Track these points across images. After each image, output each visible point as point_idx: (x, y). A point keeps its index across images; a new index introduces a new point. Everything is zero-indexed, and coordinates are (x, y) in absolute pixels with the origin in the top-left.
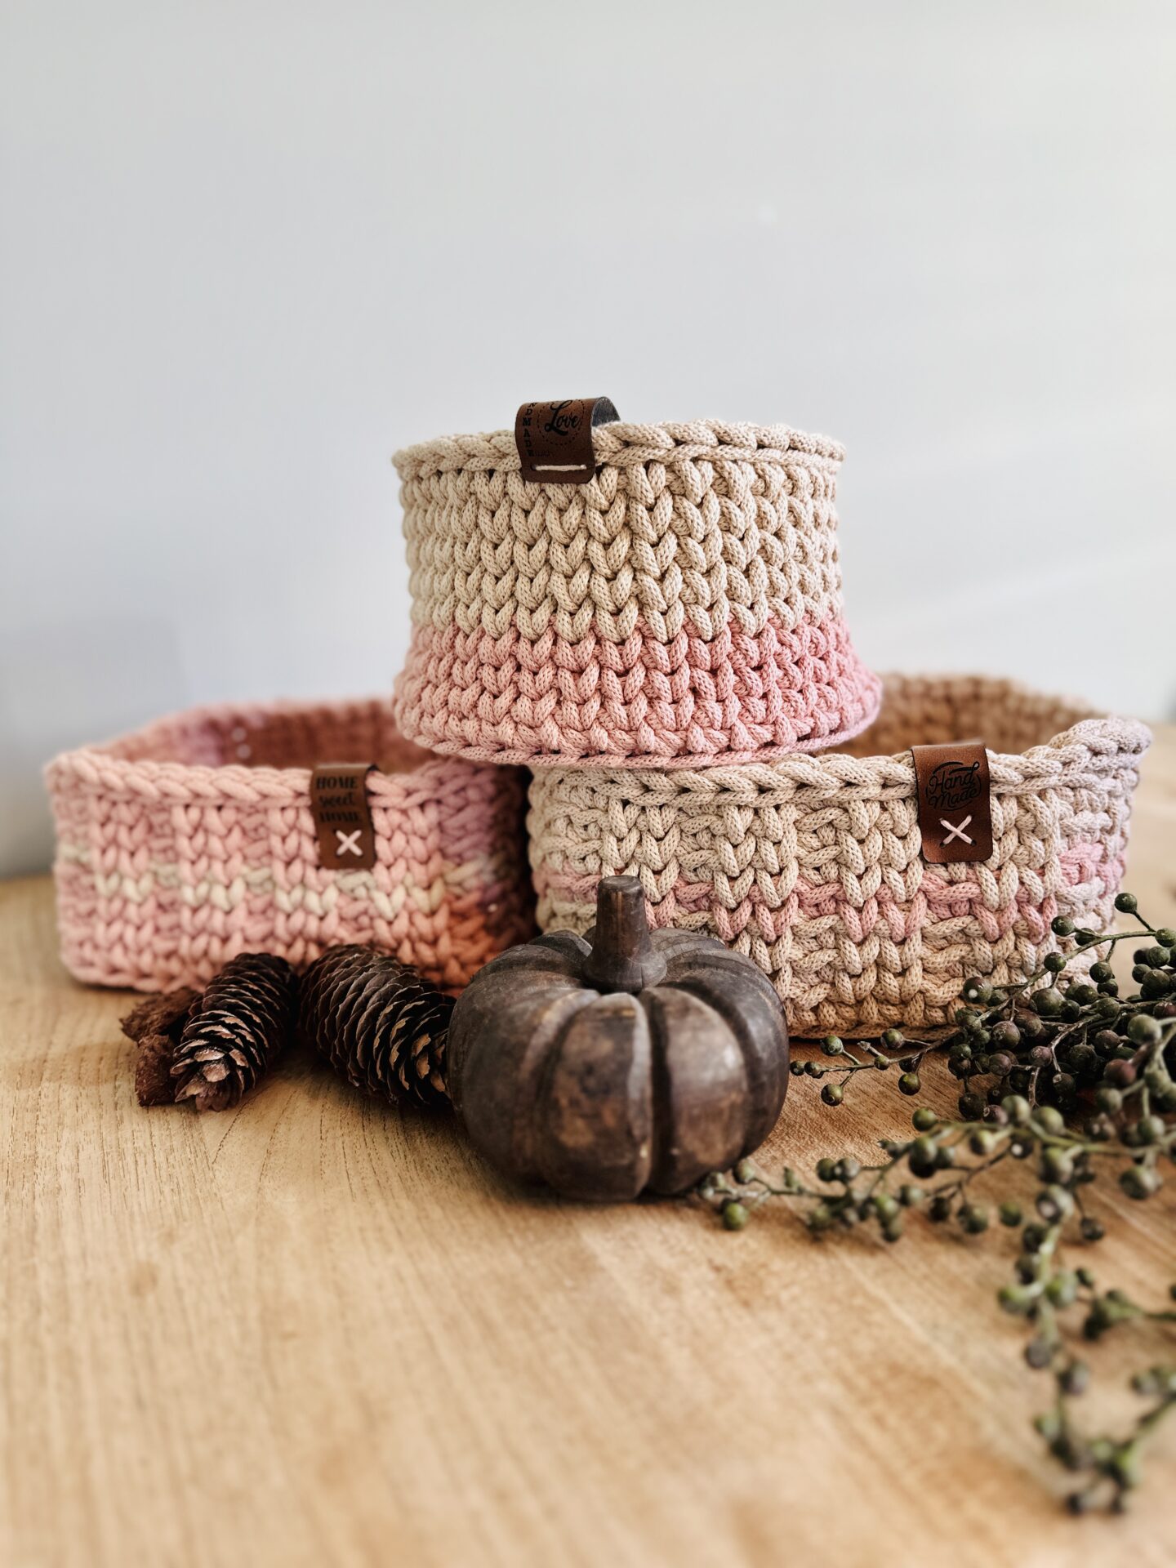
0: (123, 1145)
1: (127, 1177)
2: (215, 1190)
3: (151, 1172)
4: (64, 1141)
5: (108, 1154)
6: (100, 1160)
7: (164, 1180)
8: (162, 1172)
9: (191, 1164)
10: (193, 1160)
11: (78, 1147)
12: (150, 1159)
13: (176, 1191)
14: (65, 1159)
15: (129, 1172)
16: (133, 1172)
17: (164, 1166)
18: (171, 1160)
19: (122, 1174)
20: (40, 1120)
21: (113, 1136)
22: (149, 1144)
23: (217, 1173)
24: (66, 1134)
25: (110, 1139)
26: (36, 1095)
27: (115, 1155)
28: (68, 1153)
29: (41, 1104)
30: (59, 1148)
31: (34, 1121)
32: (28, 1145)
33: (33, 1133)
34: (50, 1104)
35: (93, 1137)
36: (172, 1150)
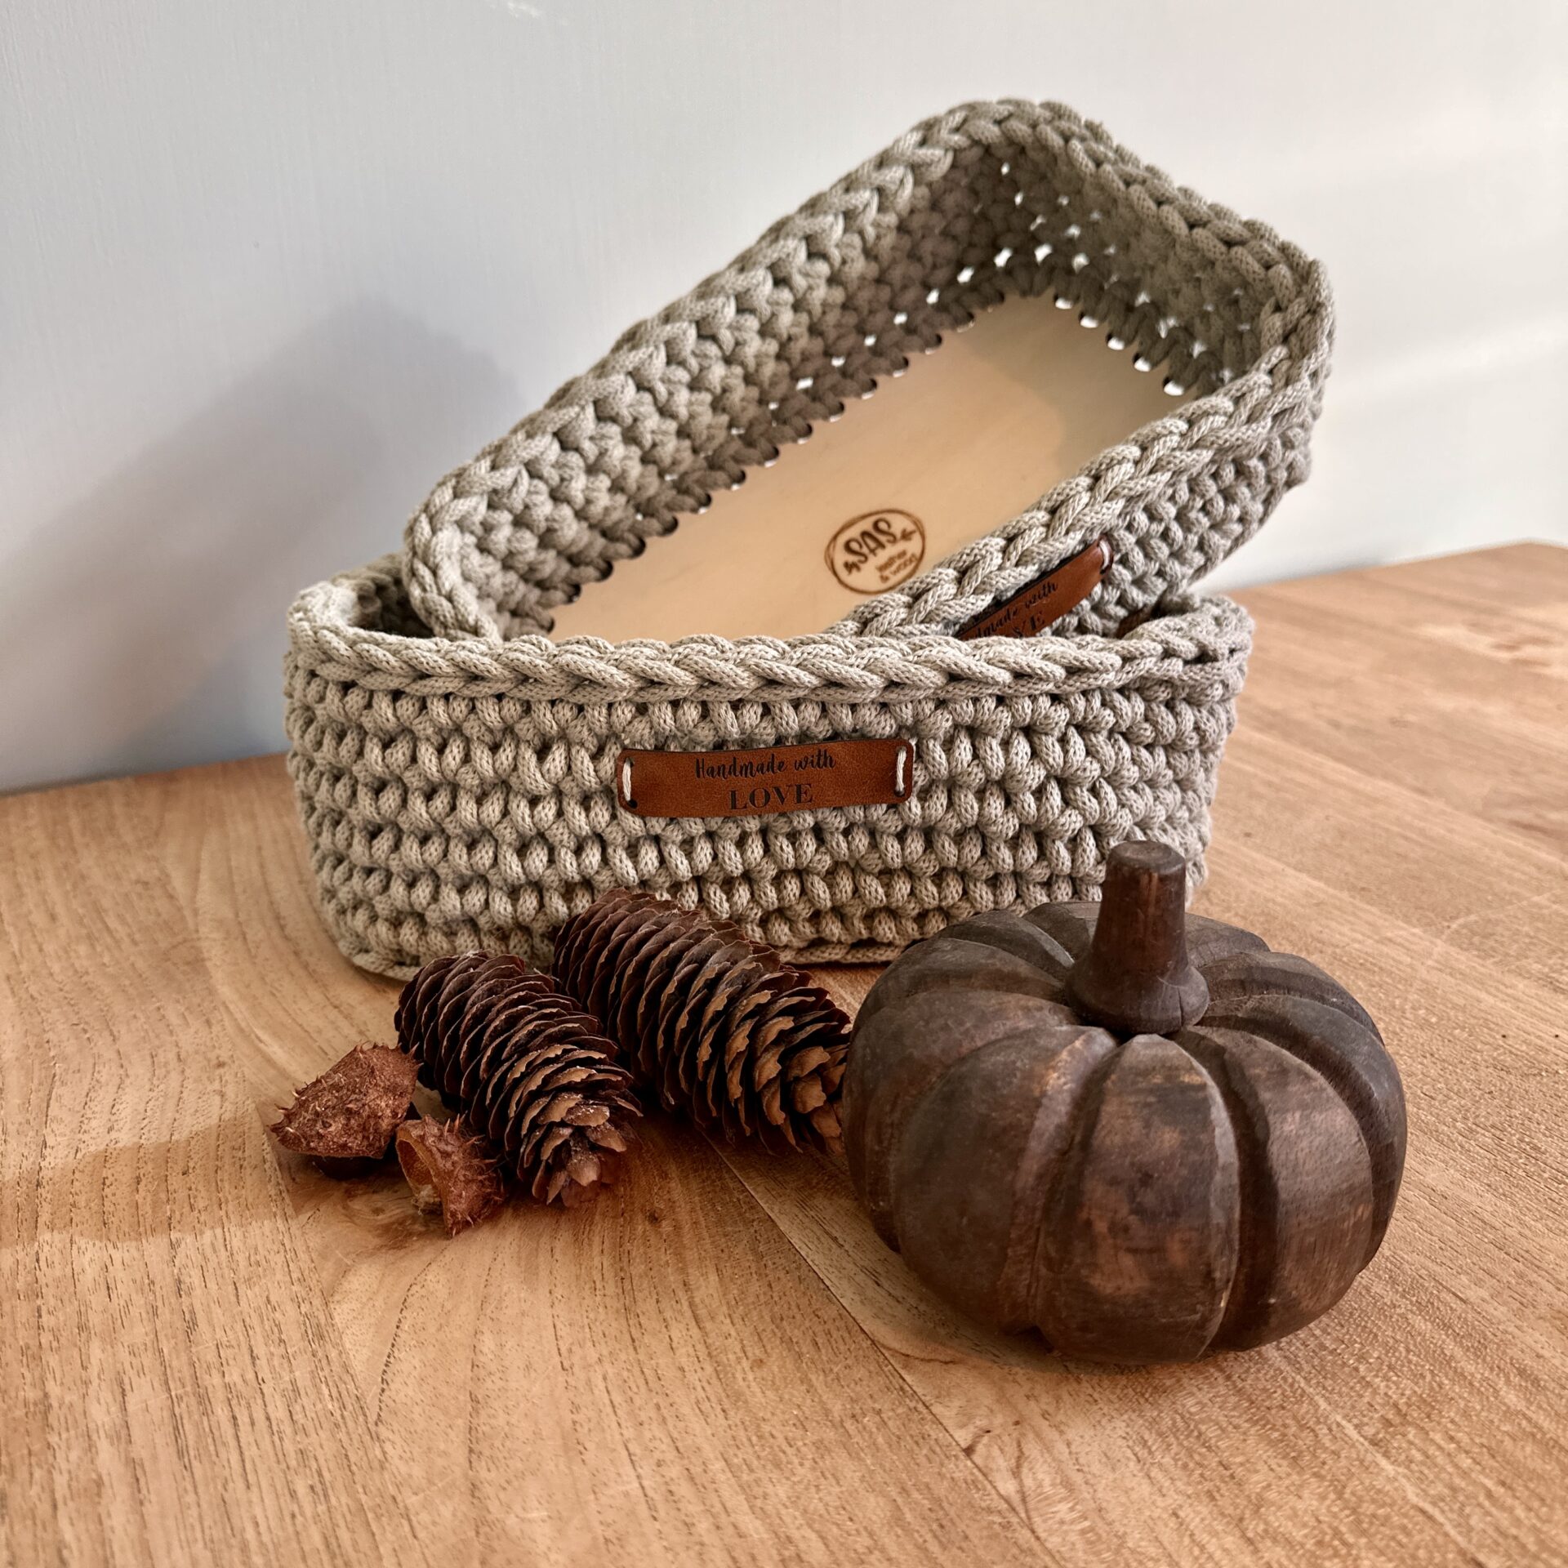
0: (206, 1380)
1: (223, 1455)
2: (392, 1490)
3: (266, 1444)
4: (94, 1371)
5: (180, 1398)
6: (166, 1414)
7: (293, 1463)
8: (287, 1444)
9: (337, 1425)
10: (337, 1414)
11: (121, 1383)
12: (259, 1416)
13: (320, 1491)
14: (102, 1413)
15: (224, 1444)
16: (232, 1443)
17: (288, 1429)
18: (298, 1417)
19: (212, 1448)
20: (45, 1317)
21: (184, 1358)
22: (250, 1376)
23: (388, 1447)
24: (96, 1352)
25: (179, 1363)
26: (29, 1261)
27: (193, 1401)
28: (106, 1396)
29: (43, 1281)
30: (87, 1383)
31: (33, 1320)
32: (29, 1379)
33: (35, 1349)
34: (58, 1281)
35: (148, 1359)
36: (296, 1390)
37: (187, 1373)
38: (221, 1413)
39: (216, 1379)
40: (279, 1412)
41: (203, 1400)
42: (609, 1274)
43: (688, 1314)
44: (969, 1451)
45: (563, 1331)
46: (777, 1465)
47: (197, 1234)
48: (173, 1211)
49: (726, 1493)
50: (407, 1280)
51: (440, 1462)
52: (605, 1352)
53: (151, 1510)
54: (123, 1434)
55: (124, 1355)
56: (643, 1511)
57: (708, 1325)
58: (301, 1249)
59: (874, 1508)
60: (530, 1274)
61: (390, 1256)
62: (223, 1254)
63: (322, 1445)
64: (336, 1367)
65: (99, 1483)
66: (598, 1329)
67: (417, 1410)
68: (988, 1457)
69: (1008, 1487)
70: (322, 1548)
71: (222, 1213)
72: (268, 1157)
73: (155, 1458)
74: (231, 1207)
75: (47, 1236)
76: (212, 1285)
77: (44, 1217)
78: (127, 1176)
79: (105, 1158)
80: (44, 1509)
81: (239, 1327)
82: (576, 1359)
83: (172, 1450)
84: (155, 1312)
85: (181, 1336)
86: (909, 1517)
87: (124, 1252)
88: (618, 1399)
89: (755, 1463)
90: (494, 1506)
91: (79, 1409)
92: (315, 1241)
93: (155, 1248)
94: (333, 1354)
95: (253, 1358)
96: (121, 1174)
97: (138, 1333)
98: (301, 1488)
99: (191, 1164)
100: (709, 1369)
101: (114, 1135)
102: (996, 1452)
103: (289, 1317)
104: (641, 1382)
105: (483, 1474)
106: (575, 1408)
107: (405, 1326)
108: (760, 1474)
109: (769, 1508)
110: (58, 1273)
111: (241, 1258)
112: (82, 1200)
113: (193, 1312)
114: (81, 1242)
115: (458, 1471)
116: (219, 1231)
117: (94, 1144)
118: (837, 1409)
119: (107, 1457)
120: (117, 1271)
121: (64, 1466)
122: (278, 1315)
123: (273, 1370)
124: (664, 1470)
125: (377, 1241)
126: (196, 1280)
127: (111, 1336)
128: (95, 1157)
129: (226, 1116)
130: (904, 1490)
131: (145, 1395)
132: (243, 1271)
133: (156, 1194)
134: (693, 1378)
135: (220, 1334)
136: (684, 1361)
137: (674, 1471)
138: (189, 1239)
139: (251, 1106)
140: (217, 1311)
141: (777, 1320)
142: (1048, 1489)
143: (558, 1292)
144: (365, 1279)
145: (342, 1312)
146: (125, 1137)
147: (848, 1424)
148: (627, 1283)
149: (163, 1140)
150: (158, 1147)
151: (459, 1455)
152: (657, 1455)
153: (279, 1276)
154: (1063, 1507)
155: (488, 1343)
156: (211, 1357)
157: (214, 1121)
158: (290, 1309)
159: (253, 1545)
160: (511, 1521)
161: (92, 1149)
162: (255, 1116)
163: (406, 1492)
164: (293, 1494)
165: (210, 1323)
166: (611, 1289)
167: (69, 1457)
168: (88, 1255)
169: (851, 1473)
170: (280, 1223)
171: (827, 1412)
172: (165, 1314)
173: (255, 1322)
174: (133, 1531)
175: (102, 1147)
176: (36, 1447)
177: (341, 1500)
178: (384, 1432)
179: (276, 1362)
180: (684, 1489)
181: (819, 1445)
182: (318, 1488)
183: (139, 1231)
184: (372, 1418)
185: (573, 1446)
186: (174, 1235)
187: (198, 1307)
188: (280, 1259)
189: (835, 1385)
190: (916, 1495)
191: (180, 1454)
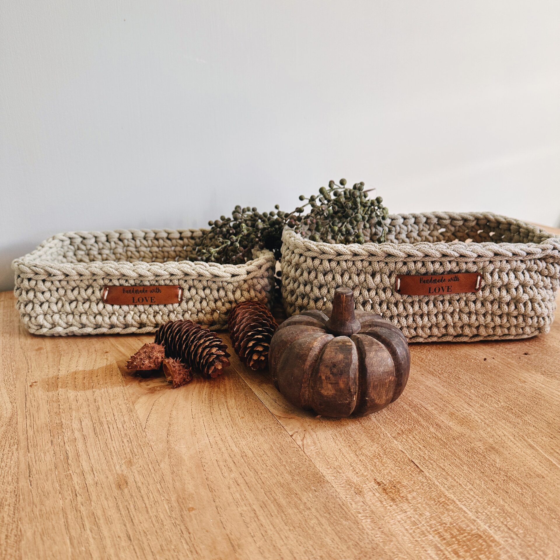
0: (101, 419)
1: (106, 434)
2: (148, 442)
3: (117, 432)
4: (73, 417)
5: (95, 423)
6: (92, 426)
7: (123, 436)
8: (122, 432)
9: (135, 429)
10: (135, 427)
11: (80, 420)
12: (115, 427)
13: (130, 441)
14: (76, 425)
16: (108, 432)
17: (122, 429)
18: (125, 427)
19: (103, 433)
20: (61, 406)
21: (96, 415)
22: (113, 419)
23: (147, 433)
24: (74, 413)
25: (95, 416)
26: (56, 395)
27: (99, 424)
28: (77, 422)
29: (60, 399)
30: (72, 420)
31: (58, 407)
32: (57, 418)
33: (58, 412)
34: (64, 399)
35: (87, 415)
36: (125, 422)
37: (97, 418)
38: (106, 426)
39: (104, 419)
40: (120, 426)
41: (101, 424)
42: (207, 399)
43: (226, 407)
44: (291, 436)
45: (193, 410)
46: (244, 438)
47: (100, 389)
48: (93, 385)
49: (230, 444)
50: (154, 400)
51: (160, 436)
52: (204, 415)
53: (88, 444)
54: (81, 430)
55: (81, 414)
56: (209, 446)
57: (231, 410)
58: (127, 392)
59: (266, 447)
60: (186, 399)
61: (151, 395)
62: (107, 394)
63: (131, 433)
64: (135, 417)
65: (75, 439)
66: (202, 410)
67: (155, 426)
68: (296, 437)
69: (300, 443)
70: (130, 452)
71: (107, 385)
73: (89, 435)
74: (109, 384)
75: (61, 389)
76: (104, 400)
77: (60, 385)
78: (81, 377)
79: (76, 373)
80: (62, 444)
81: (111, 409)
82: (196, 416)
83: (93, 433)
84: (89, 406)
85: (95, 411)
86: (274, 448)
87: (81, 393)
88: (206, 424)
89: (238, 437)
90: (172, 445)
91: (70, 425)
92: (131, 391)
93: (89, 393)
94: (134, 415)
95: (114, 415)
97: (85, 410)
98: (125, 441)
99: (99, 374)
100: (230, 419)
101: (78, 368)
102: (298, 436)
103: (124, 407)
104: (212, 421)
105: (171, 438)
106: (195, 426)
107: (153, 409)
108: (239, 439)
109: (240, 446)
110: (64, 397)
111: (111, 395)
112: (69, 382)
113: (99, 406)
114: (70, 391)
115: (164, 438)
116: (106, 389)
117: (73, 369)
118: (260, 427)
119: (77, 434)
120: (79, 397)
121: (67, 436)
122: (121, 407)
123: (119, 418)
124: (216, 438)
125: (147, 392)
126: (100, 399)
127: (78, 410)
128: (73, 373)
129: (108, 364)
130: (274, 443)
131: (87, 422)
132: (112, 397)
133: (89, 381)
134: (225, 420)
135: (105, 410)
136: (223, 417)
137: (218, 439)
138: (98, 390)
139: (115, 362)
140: (105, 406)
141: (249, 409)
142: (309, 443)
143: (193, 403)
144: (143, 399)
145: (137, 407)
146: (81, 368)
147: (263, 430)
148: (211, 401)
149: (91, 369)
150: (90, 371)
151: (166, 435)
152: (214, 435)
153: (121, 399)
154: (313, 447)
155: (174, 413)
156: (103, 415)
157: (105, 365)
158: (124, 406)
159: (113, 451)
160: (176, 448)
161: (72, 371)
162: (116, 364)
163: (151, 442)
164: (123, 442)
165: (103, 408)
166: (207, 402)
167: (68, 434)
168: (71, 394)
169: (261, 439)
170: (122, 387)
171: (258, 428)
172: (91, 406)
173: (115, 408)
174: (84, 448)
175: (75, 370)
176: (59, 432)
177: (135, 443)
178: (146, 430)
179: (120, 416)
180: (220, 442)
181: (255, 434)
182: (129, 441)
183: (84, 388)
184: (144, 427)
185: (194, 433)
186: (94, 390)
187: (100, 405)
188: (121, 395)
189: (261, 423)
190: (277, 444)
191: (95, 434)
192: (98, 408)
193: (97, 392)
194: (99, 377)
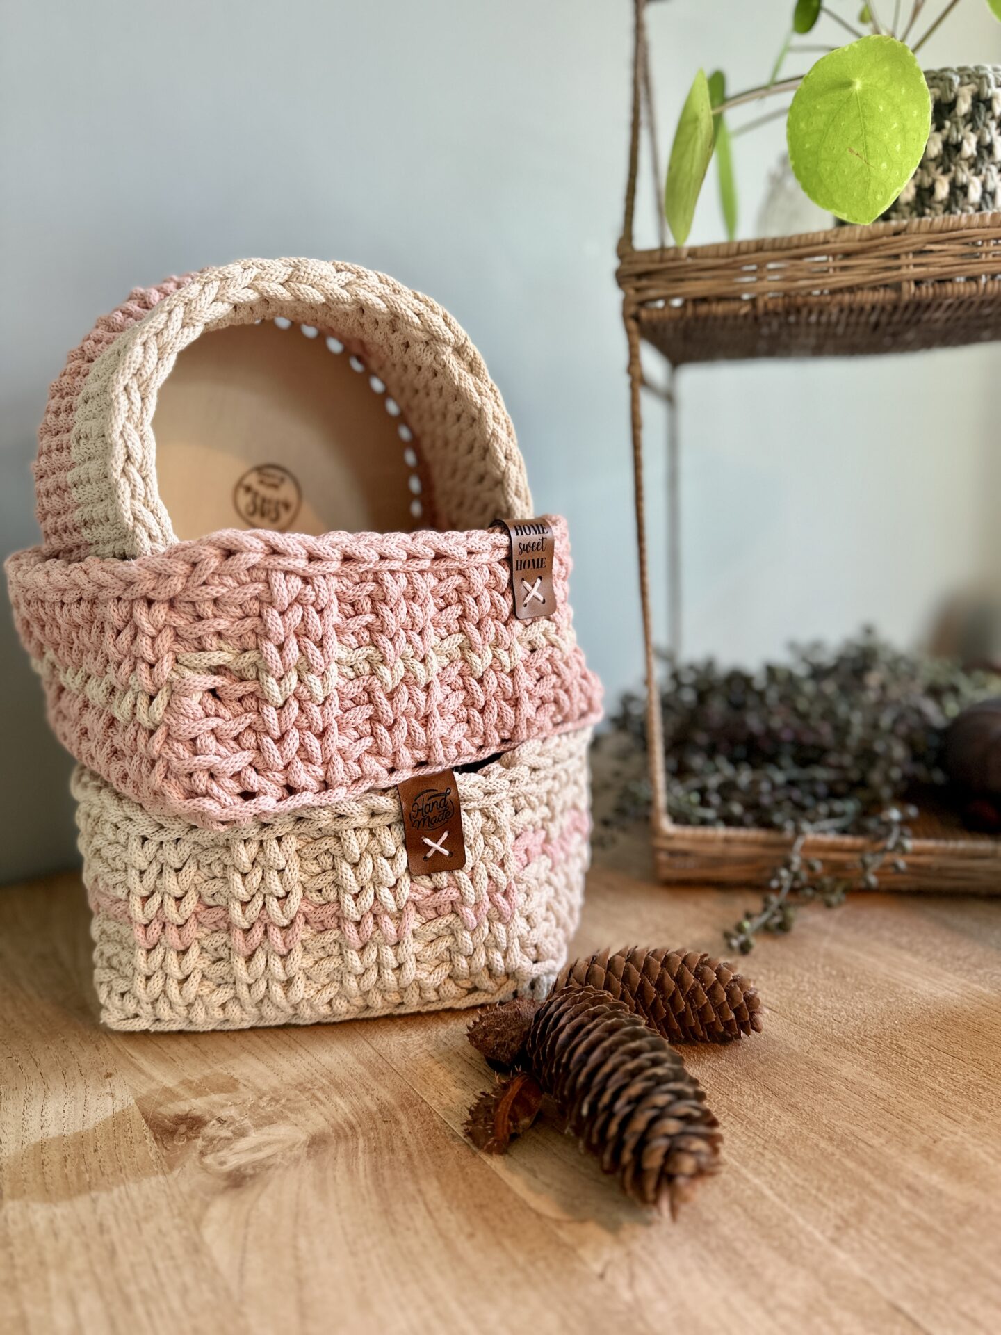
20: (17, 1258)
21: (111, 1277)
22: (156, 1283)
24: (53, 1278)
25: (108, 1280)
27: (121, 1305)
29: (12, 1234)
35: (88, 1279)
37: (114, 1286)
38: (140, 1309)
39: (133, 1287)
40: (176, 1304)
42: (371, 1190)
45: (348, 1228)
47: (108, 1191)
48: (90, 1177)
50: (247, 1207)
52: (376, 1239)
55: (72, 1278)
58: (177, 1194)
60: (323, 1194)
61: (234, 1193)
62: (127, 1204)
64: (210, 1271)
66: (369, 1226)
67: (264, 1292)
71: (123, 1175)
72: (147, 1135)
74: (128, 1171)
75: (11, 1203)
76: (122, 1224)
77: (6, 1190)
78: (57, 1157)
79: (41, 1146)
81: (144, 1251)
82: (359, 1247)
84: (88, 1246)
85: (107, 1262)
87: (61, 1210)
88: (388, 1269)
92: (185, 1187)
93: (82, 1204)
94: (207, 1262)
95: (156, 1271)
96: (54, 1156)
97: (79, 1262)
99: (99, 1145)
101: (45, 1130)
103: (176, 1242)
104: (401, 1257)
105: (311, 1329)
106: (362, 1279)
107: (250, 1238)
110: (20, 1228)
111: (139, 1205)
112: (30, 1176)
113: (112, 1244)
114: (34, 1206)
115: (295, 1329)
116: (122, 1188)
117: (34, 1136)
120: (59, 1222)
122: (168, 1240)
123: (169, 1277)
124: (422, 1312)
125: (224, 1184)
126: (112, 1223)
127: (61, 1266)
128: (35, 1146)
129: (118, 1109)
131: (90, 1304)
132: (141, 1213)
133: (78, 1167)
135: (132, 1257)
138: (104, 1196)
139: (132, 1102)
140: (128, 1242)
144: (220, 1209)
145: (208, 1234)
146: (53, 1131)
149: (78, 1130)
150: (76, 1135)
151: (295, 1319)
155: (303, 1243)
156: (128, 1272)
157: (110, 1113)
158: (176, 1236)
161: (33, 1141)
162: (136, 1108)
165: (124, 1250)
168: (39, 1215)
170: (161, 1178)
172: (95, 1247)
175: (39, 1139)
183: (69, 1192)
186: (94, 1194)
188: (164, 1202)
192: (113, 1253)
193: (104, 1199)
194: (100, 1153)
